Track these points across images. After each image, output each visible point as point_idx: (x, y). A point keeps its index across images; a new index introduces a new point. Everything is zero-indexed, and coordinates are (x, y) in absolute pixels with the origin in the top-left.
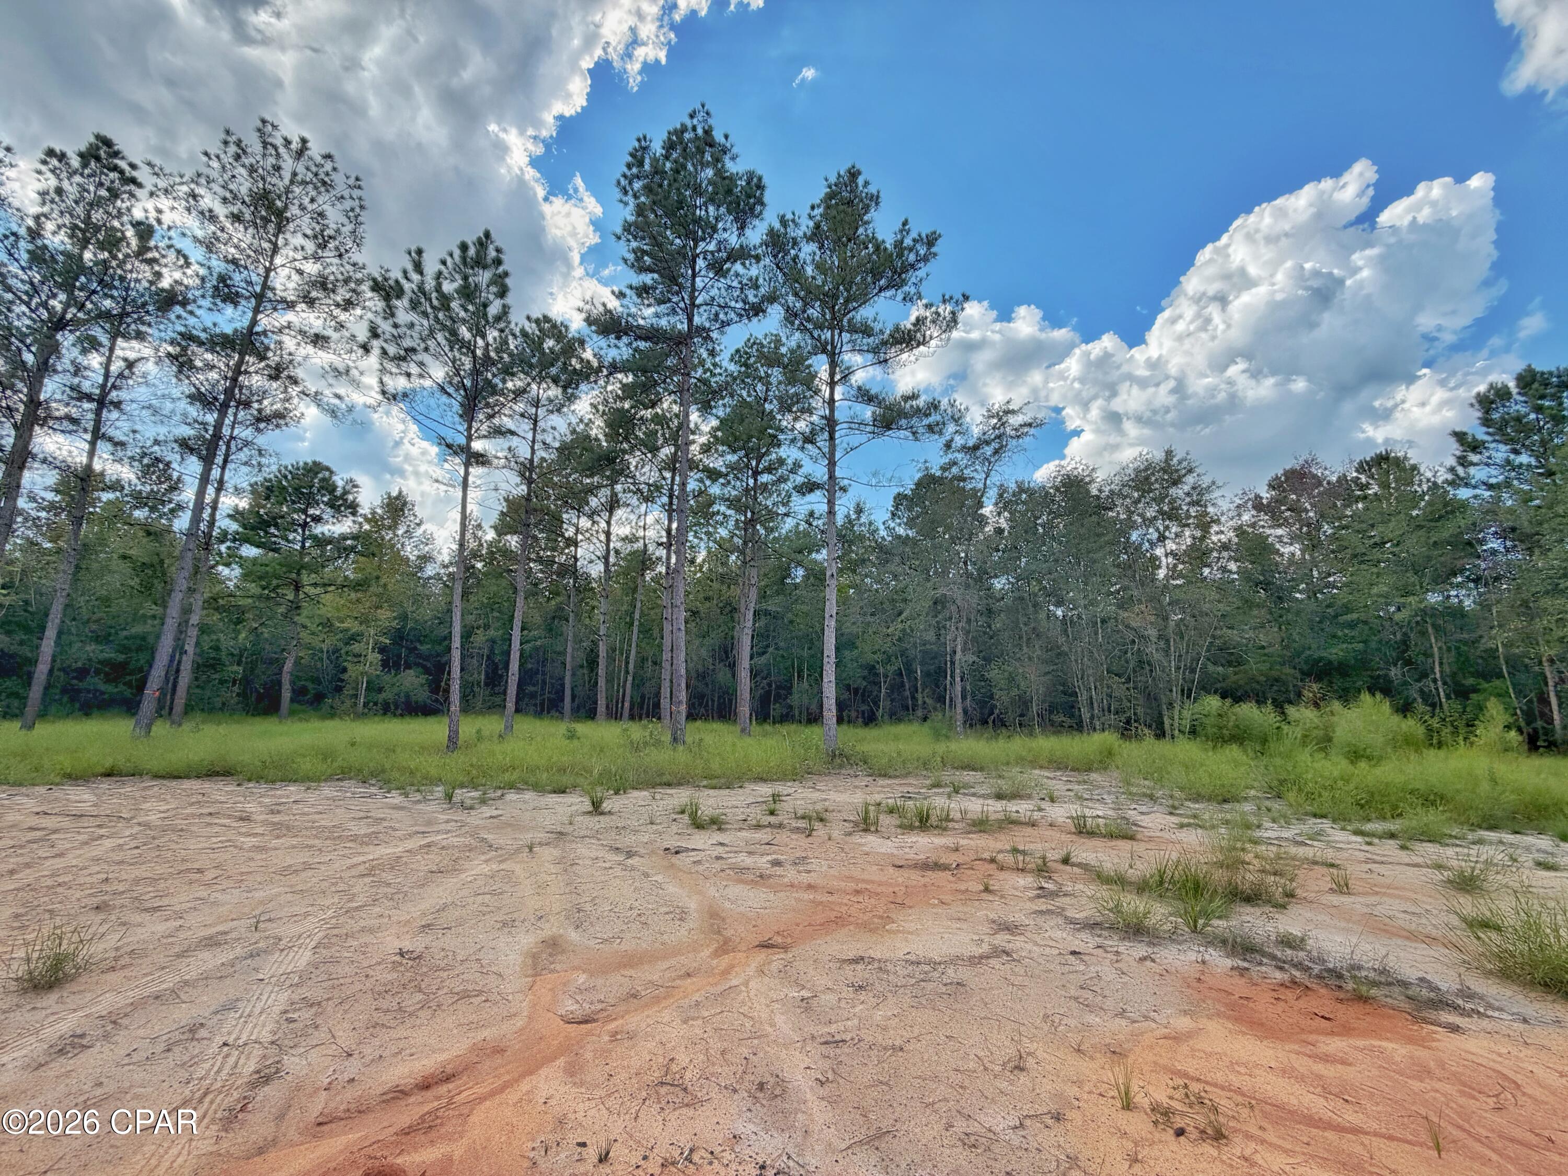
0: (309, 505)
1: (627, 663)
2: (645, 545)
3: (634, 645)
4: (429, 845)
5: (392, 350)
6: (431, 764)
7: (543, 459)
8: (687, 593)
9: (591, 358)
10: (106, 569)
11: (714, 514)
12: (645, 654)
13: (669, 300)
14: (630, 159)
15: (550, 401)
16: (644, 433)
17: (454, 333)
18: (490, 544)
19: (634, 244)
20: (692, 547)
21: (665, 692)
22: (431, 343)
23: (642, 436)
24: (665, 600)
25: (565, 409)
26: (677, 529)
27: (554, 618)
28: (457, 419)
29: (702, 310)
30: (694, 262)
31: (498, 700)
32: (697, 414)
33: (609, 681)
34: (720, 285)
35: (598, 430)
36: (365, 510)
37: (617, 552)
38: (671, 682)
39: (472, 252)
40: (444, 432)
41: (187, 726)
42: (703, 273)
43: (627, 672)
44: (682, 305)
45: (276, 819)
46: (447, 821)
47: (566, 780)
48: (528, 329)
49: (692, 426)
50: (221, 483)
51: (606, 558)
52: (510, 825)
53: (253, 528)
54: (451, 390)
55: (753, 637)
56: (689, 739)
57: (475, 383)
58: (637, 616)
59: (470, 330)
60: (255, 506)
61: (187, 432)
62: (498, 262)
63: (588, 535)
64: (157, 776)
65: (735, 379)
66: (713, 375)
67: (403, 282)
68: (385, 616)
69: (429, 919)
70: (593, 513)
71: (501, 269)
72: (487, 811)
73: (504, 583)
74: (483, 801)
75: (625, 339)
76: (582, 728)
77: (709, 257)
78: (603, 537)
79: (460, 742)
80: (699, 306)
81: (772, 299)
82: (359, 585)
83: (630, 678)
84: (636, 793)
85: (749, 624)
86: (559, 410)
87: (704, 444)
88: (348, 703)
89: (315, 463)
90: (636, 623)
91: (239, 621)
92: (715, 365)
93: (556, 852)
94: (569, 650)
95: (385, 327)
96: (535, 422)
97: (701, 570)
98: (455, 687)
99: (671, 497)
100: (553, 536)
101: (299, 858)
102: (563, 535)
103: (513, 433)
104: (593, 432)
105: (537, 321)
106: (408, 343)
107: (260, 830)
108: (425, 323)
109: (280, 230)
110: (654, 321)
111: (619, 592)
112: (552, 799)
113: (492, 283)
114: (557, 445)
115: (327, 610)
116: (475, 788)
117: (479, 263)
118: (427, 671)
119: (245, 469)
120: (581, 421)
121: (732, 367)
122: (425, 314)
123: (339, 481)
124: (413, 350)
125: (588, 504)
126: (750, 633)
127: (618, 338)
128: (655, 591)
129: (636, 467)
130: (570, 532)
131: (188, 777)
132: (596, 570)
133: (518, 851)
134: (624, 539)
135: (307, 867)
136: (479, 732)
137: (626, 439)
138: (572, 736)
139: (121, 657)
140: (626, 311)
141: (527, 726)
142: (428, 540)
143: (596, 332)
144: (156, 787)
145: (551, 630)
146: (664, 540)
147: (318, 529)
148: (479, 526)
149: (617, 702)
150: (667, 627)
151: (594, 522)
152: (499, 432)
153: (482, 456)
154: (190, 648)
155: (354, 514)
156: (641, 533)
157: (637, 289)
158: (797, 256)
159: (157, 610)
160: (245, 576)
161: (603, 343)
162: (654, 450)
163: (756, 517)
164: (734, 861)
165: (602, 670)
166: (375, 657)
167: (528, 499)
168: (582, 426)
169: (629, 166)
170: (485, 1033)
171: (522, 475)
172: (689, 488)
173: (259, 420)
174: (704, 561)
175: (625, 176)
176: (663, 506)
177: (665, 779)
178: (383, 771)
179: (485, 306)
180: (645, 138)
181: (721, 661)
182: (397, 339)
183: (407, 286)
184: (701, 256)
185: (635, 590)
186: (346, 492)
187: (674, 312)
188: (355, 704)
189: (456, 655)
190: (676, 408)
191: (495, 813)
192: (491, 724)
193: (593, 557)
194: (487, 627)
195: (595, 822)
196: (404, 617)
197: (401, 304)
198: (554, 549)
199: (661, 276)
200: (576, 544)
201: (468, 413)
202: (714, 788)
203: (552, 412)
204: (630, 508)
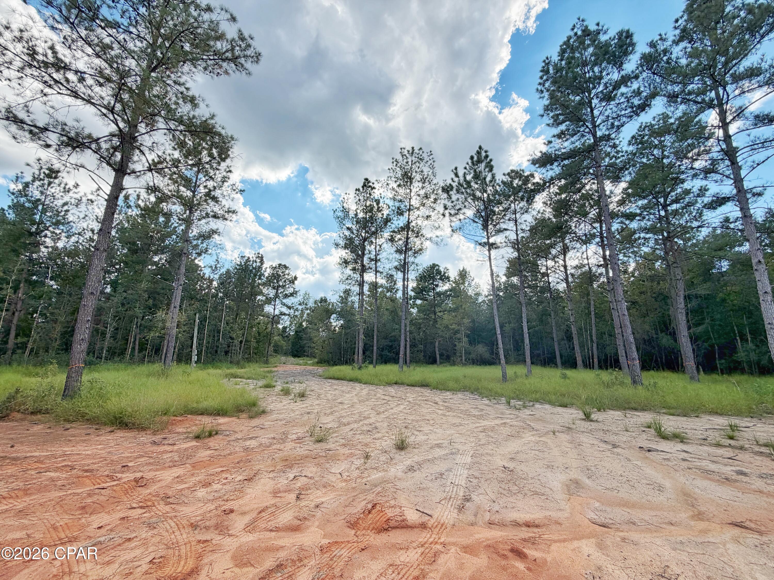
0: (434, 281)
1: (591, 336)
2: (590, 268)
3: (594, 326)
4: (505, 423)
5: (453, 212)
6: (497, 387)
7: (523, 237)
8: (625, 292)
9: (539, 181)
10: (383, 314)
11: (636, 240)
12: (603, 331)
13: (579, 131)
14: (541, 74)
15: (521, 208)
16: (577, 207)
17: (474, 195)
18: (504, 284)
19: (551, 114)
20: (623, 263)
21: (621, 352)
22: (466, 204)
23: (576, 209)
24: (610, 297)
25: (530, 210)
26: (610, 256)
27: (542, 315)
28: (481, 231)
29: (601, 127)
30: (590, 102)
31: (521, 358)
32: (611, 185)
33: (582, 346)
34: (611, 106)
35: (549, 213)
36: (452, 279)
37: (572, 275)
38: (625, 346)
39: (475, 158)
40: (476, 238)
41: (412, 368)
42: (597, 106)
43: (592, 341)
44: (587, 130)
45: (446, 404)
46: (510, 414)
47: (566, 400)
48: (505, 180)
49: (608, 193)
50: (408, 279)
51: (566, 280)
52: (541, 420)
53: (419, 293)
54: (477, 220)
55: (687, 314)
56: (646, 382)
57: (486, 213)
58: (592, 309)
59: (480, 192)
60: (418, 285)
61: (396, 264)
62: (487, 157)
63: (553, 269)
64: (408, 385)
65: (635, 154)
66: (617, 158)
67: (452, 183)
68: (466, 321)
69: (513, 456)
70: (554, 257)
71: (488, 159)
72: (528, 412)
73: (514, 301)
74: (525, 407)
75: (556, 164)
76: (570, 373)
77: (600, 95)
78: (562, 269)
79: (508, 378)
80: (599, 126)
81: (653, 95)
82: (455, 310)
83: (595, 345)
84: (612, 412)
85: (682, 305)
86: (526, 212)
87: (619, 200)
88: (459, 359)
89: (433, 264)
90: (593, 313)
91: (420, 328)
92: (618, 152)
93: (568, 437)
94: (554, 331)
95: (449, 204)
96: (516, 221)
97: (633, 276)
98: (501, 352)
99: (602, 237)
100: (535, 274)
101: (457, 421)
102: (540, 272)
103: (506, 230)
104: (547, 215)
105: (508, 174)
106: (458, 207)
107: (442, 408)
108: (463, 196)
109: (411, 183)
110: (571, 147)
111: (578, 297)
112: (560, 410)
113: (486, 167)
114: (528, 228)
115: (445, 322)
116: (520, 400)
117: (479, 161)
118: (486, 345)
119: (413, 272)
120: (539, 212)
121: (631, 148)
122: (462, 193)
123: (442, 269)
124: (460, 209)
125: (550, 253)
126: (683, 311)
127: (552, 164)
128: (602, 294)
129: (576, 227)
130: (543, 270)
131: (416, 386)
132: (562, 287)
133: (547, 433)
134: (576, 267)
135: (461, 425)
136: (515, 373)
137: (566, 214)
138: (565, 377)
139: (390, 344)
140: (553, 149)
141: (538, 370)
142: (477, 286)
143: (539, 167)
144: (409, 389)
145: (542, 321)
146: (602, 263)
147: (438, 289)
148: (498, 276)
149: (589, 358)
150: (615, 314)
151: (555, 262)
152: (500, 231)
153: (494, 244)
154: (408, 340)
155: (449, 281)
156: (586, 262)
157: (557, 135)
158: (670, 58)
159: (397, 326)
160: (419, 311)
161: (544, 170)
162: (585, 214)
163: (671, 235)
164: (699, 464)
165: (576, 342)
166: (465, 339)
167: (519, 258)
168: (540, 215)
169: (541, 78)
170: (550, 513)
171: (513, 247)
172: (613, 229)
173: (415, 253)
174: (634, 270)
175: (540, 84)
176: (597, 243)
177: (633, 405)
178: (478, 389)
179: (485, 179)
180: (547, 58)
181: (662, 331)
182: (453, 207)
183: (454, 185)
184: (595, 98)
185: (588, 294)
186: (445, 273)
187: (583, 136)
188: (461, 360)
189: (499, 337)
190: (595, 187)
191: (532, 413)
192: (520, 370)
193: (559, 280)
194: (510, 323)
195: (587, 425)
196: (473, 321)
197: (452, 193)
198: (536, 280)
199: (571, 121)
200: (548, 275)
201: (485, 227)
202: (673, 415)
203: (523, 213)
204: (576, 250)
